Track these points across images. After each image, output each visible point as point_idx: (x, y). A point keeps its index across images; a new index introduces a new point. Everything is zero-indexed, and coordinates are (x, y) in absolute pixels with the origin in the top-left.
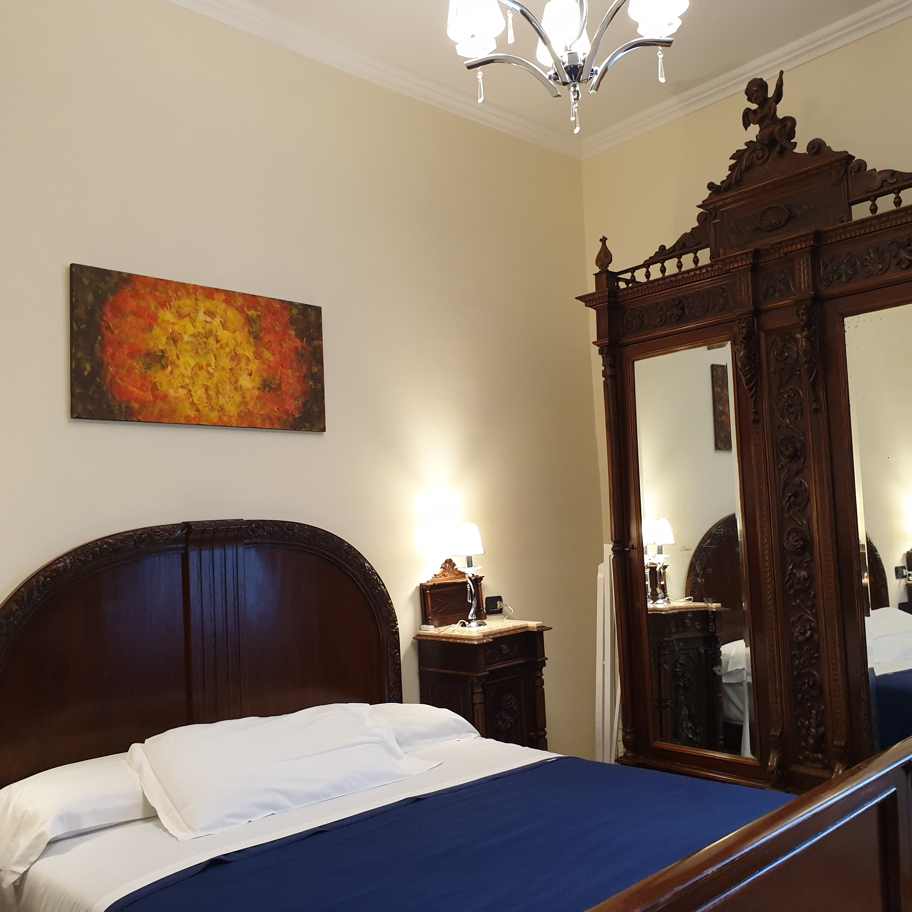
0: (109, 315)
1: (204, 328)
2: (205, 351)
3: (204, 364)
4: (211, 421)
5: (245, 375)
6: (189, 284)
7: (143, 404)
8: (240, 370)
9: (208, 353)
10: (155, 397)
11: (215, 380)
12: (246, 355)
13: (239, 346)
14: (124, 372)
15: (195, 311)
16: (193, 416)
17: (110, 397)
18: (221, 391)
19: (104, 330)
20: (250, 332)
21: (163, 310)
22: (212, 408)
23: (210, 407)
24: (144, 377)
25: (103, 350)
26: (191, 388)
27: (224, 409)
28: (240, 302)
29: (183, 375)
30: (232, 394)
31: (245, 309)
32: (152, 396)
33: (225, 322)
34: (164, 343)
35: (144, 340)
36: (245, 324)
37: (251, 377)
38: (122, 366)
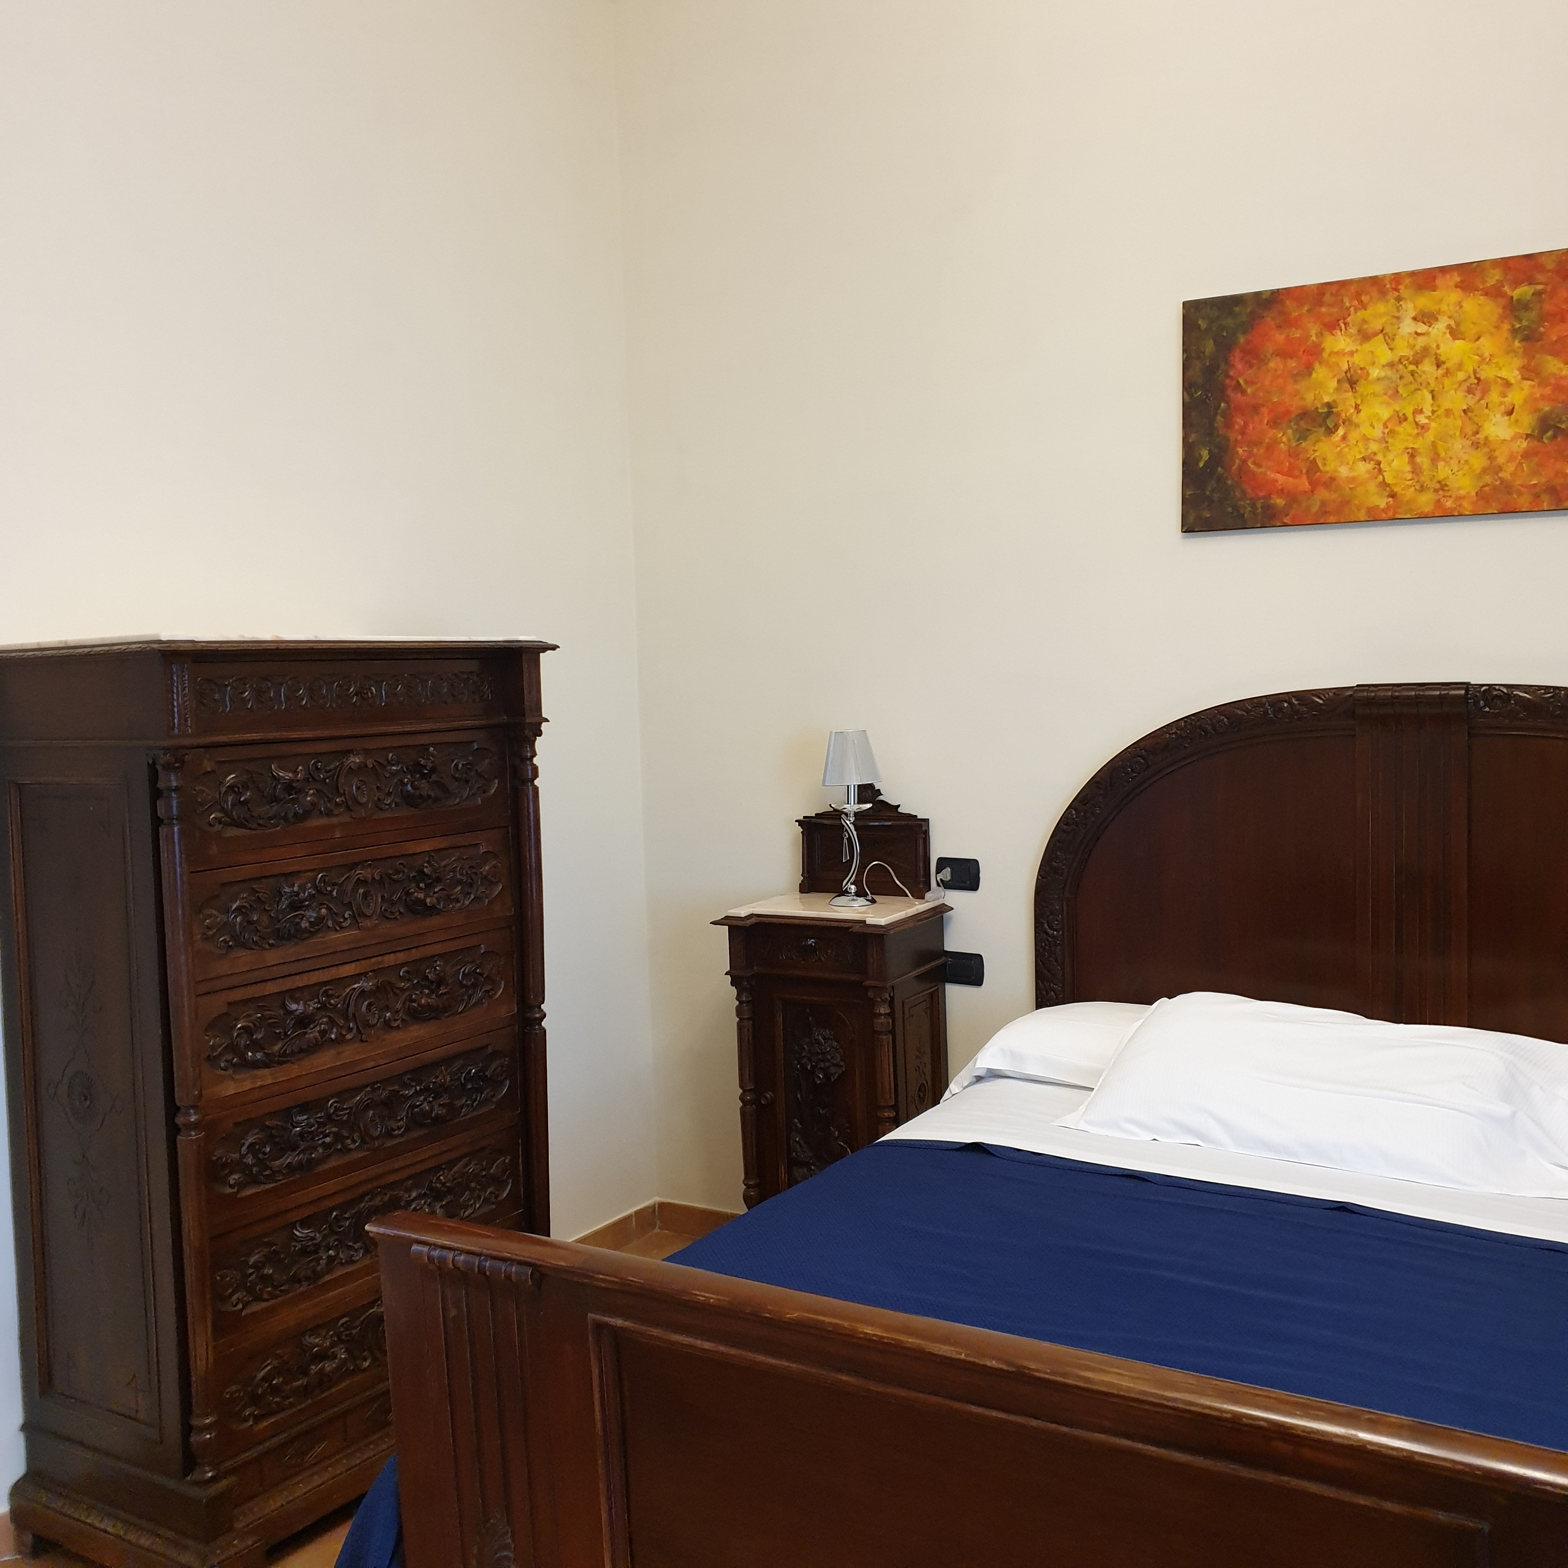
0: (1239, 366)
1: (1412, 347)
2: (1412, 387)
3: (1409, 411)
4: (1420, 511)
5: (1498, 416)
6: (1385, 276)
7: (1293, 498)
8: (1487, 407)
9: (1419, 389)
10: (1314, 484)
11: (1430, 436)
12: (1500, 378)
13: (1487, 364)
14: (1262, 450)
16: (1383, 505)
17: (1238, 494)
18: (1443, 454)
19: (1230, 392)
20: (1514, 332)
21: (1333, 335)
22: (1422, 486)
23: (1418, 487)
24: (1294, 454)
25: (1229, 425)
26: (1380, 457)
27: (1446, 485)
28: (1494, 277)
29: (1366, 439)
30: (1465, 457)
31: (1506, 289)
32: (1309, 482)
33: (1458, 324)
34: (1331, 391)
35: (1296, 393)
36: (1502, 318)
37: (1513, 416)
38: (1258, 443)
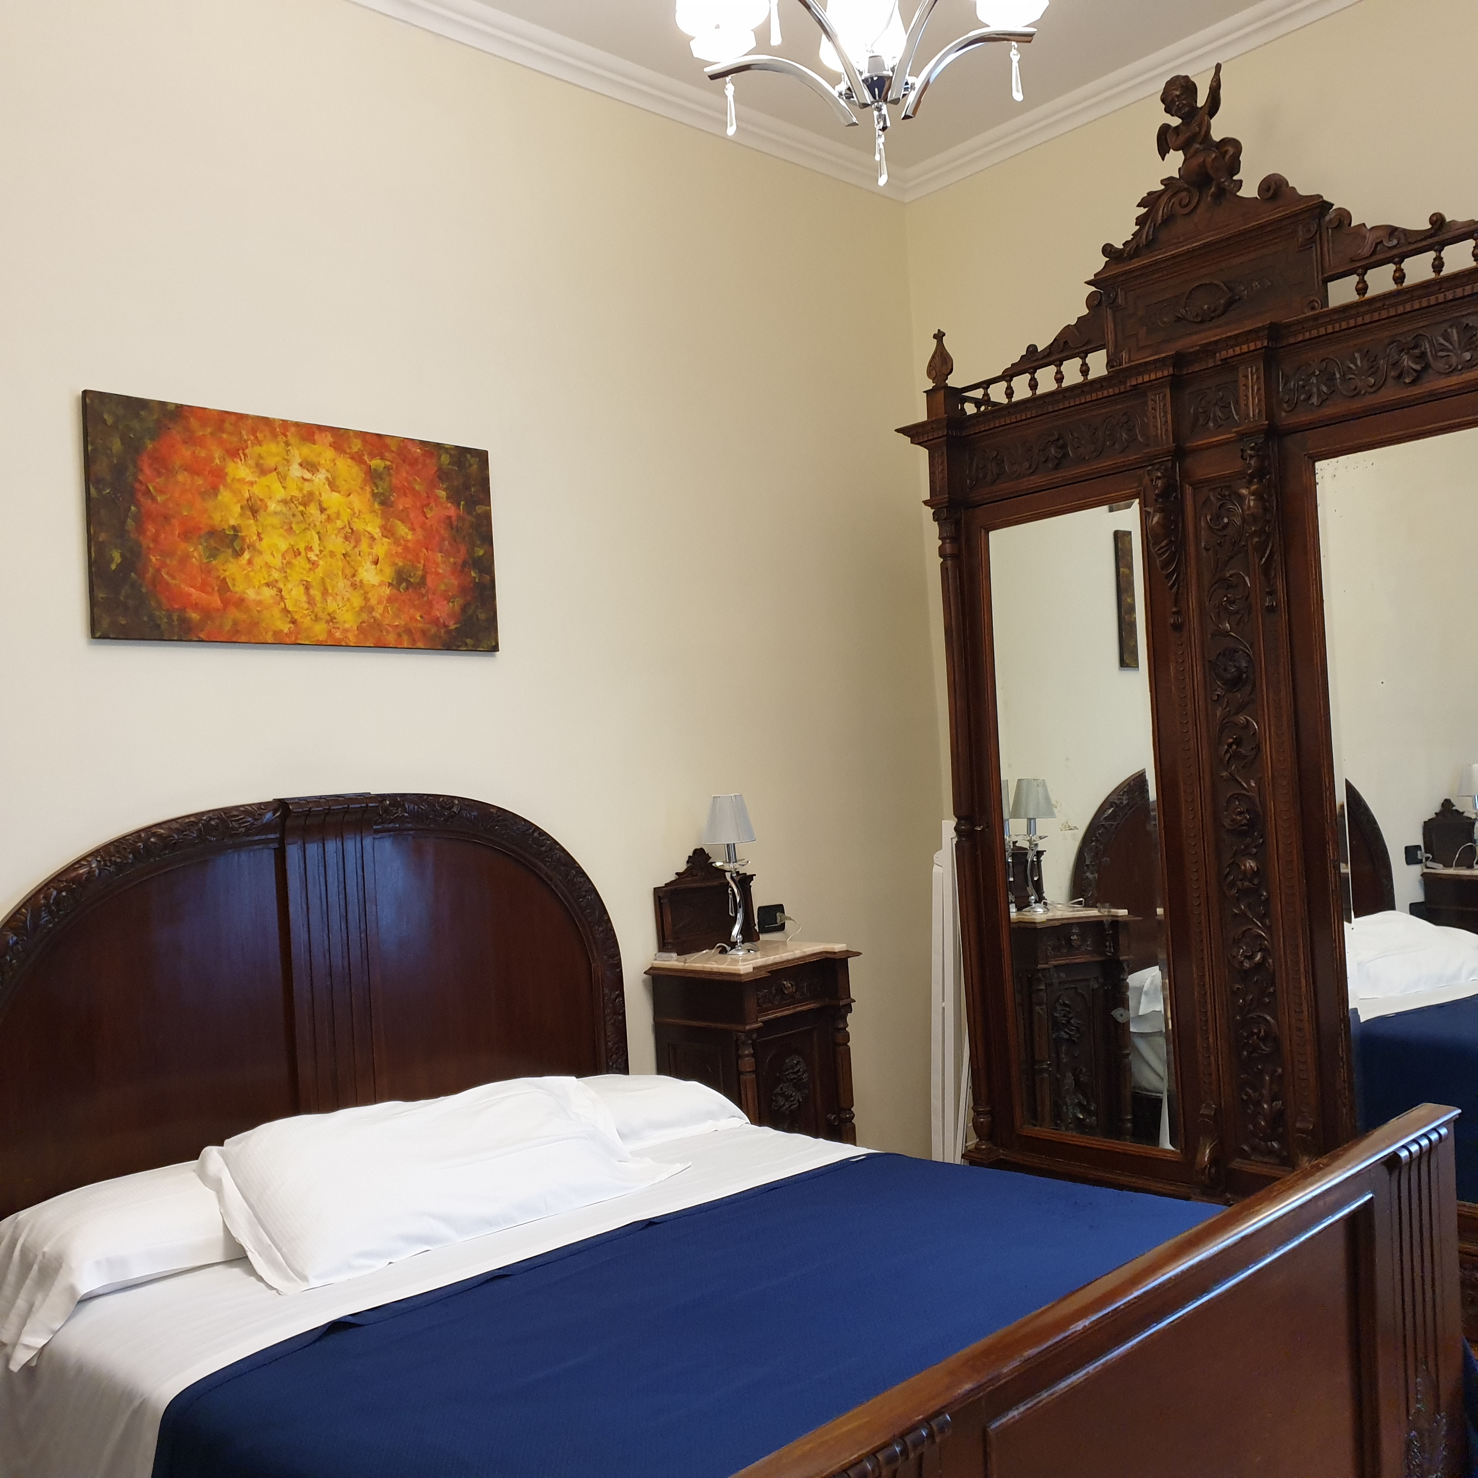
0: (148, 471)
1: (301, 490)
2: (303, 526)
3: (302, 547)
4: (316, 639)
5: (368, 563)
6: (274, 419)
7: (207, 614)
8: (360, 555)
9: (308, 529)
10: (226, 603)
11: (320, 572)
12: (367, 532)
13: (357, 518)
14: (175, 563)
15: (285, 462)
16: (286, 630)
17: (153, 604)
18: (330, 591)
19: (140, 496)
20: (374, 495)
21: (234, 462)
22: (316, 616)
23: (313, 617)
24: (207, 570)
25: (140, 529)
26: (281, 585)
27: (335, 619)
28: (357, 445)
29: (268, 566)
30: (347, 595)
31: (366, 458)
32: (220, 599)
33: (334, 479)
34: (236, 516)
35: (205, 511)
36: (365, 481)
37: (379, 565)
38: (171, 554)
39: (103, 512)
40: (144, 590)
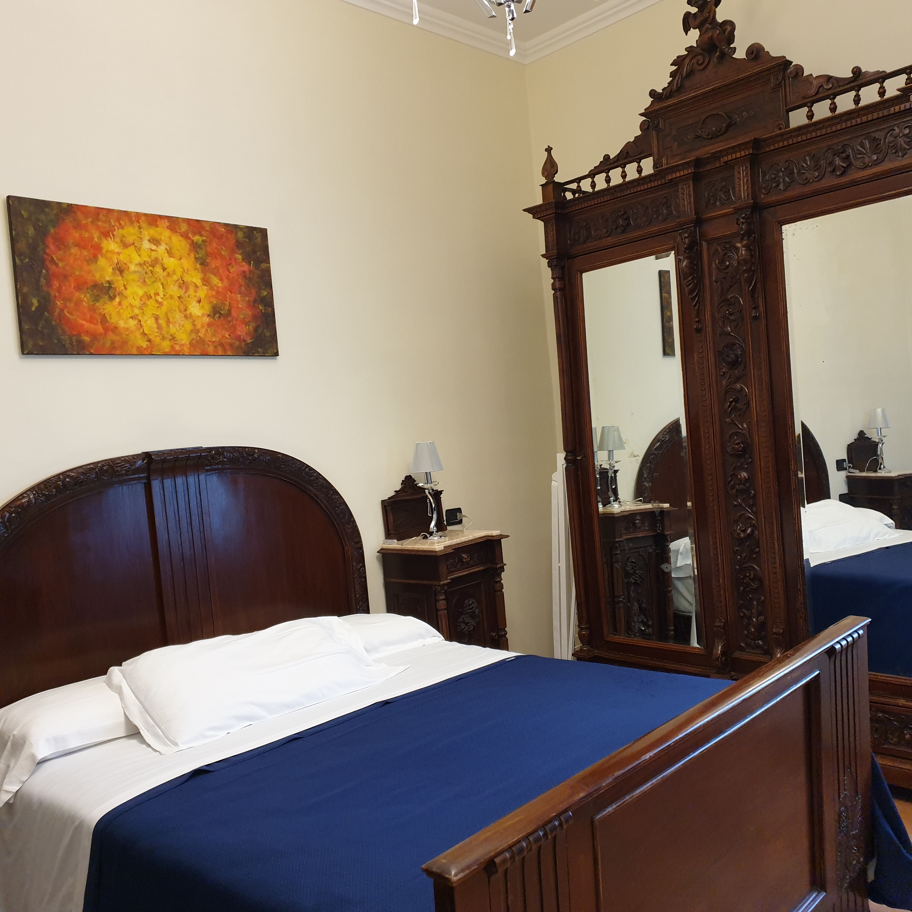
0: (52, 247)
1: (150, 257)
2: (153, 280)
3: (152, 293)
4: (163, 351)
5: (194, 302)
6: (131, 212)
7: (94, 337)
8: (189, 297)
9: (154, 282)
10: (106, 329)
11: (164, 309)
12: (193, 282)
13: (186, 273)
14: (72, 305)
15: (139, 239)
16: (145, 346)
17: (60, 332)
18: (171, 320)
19: (47, 263)
20: (196, 259)
21: (107, 240)
22: (163, 337)
23: (161, 337)
24: (93, 309)
25: (49, 284)
26: (140, 318)
27: (175, 338)
28: (184, 227)
29: (132, 306)
30: (182, 323)
31: (190, 235)
32: (103, 328)
33: (170, 249)
34: (110, 274)
35: (90, 272)
36: (190, 250)
37: (201, 304)
38: (70, 300)
39: (24, 274)
40: (53, 323)
